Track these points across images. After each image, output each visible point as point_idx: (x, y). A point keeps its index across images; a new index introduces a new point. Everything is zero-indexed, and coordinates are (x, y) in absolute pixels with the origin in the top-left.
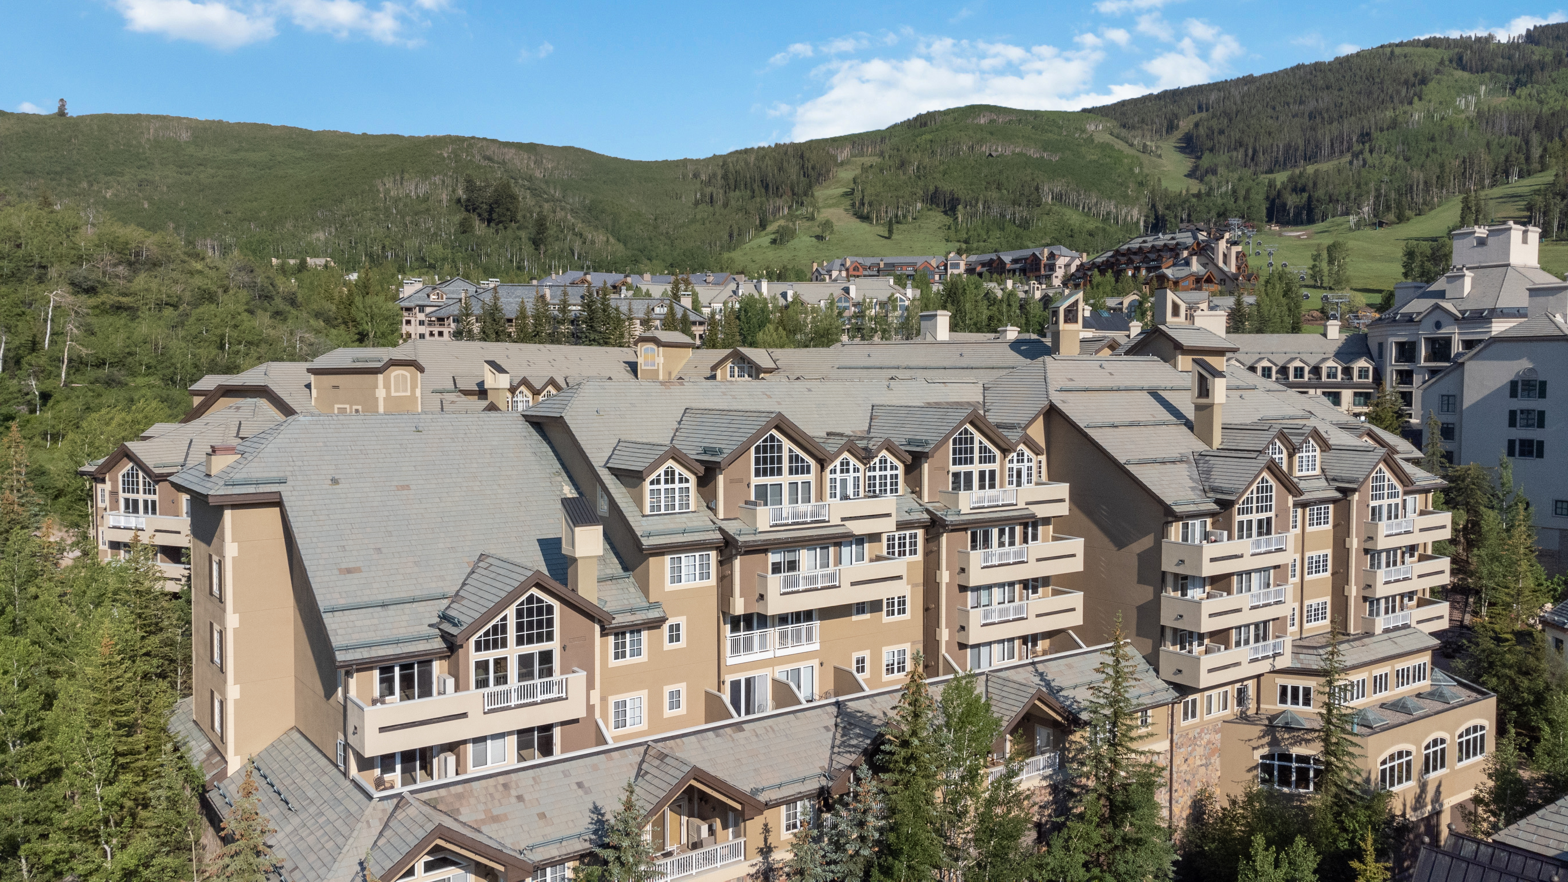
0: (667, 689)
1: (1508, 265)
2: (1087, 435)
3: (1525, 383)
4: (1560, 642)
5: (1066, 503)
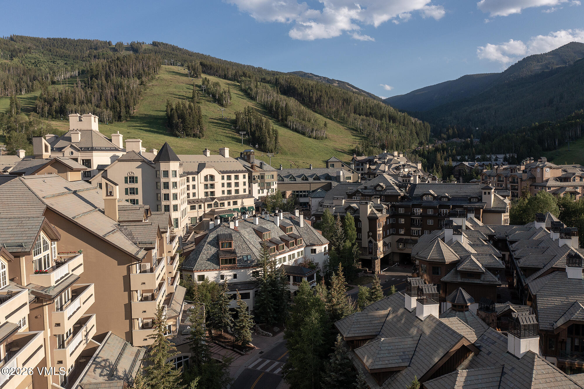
1: (92, 130)
2: (77, 223)
3: (130, 178)
4: (191, 276)
5: (83, 265)
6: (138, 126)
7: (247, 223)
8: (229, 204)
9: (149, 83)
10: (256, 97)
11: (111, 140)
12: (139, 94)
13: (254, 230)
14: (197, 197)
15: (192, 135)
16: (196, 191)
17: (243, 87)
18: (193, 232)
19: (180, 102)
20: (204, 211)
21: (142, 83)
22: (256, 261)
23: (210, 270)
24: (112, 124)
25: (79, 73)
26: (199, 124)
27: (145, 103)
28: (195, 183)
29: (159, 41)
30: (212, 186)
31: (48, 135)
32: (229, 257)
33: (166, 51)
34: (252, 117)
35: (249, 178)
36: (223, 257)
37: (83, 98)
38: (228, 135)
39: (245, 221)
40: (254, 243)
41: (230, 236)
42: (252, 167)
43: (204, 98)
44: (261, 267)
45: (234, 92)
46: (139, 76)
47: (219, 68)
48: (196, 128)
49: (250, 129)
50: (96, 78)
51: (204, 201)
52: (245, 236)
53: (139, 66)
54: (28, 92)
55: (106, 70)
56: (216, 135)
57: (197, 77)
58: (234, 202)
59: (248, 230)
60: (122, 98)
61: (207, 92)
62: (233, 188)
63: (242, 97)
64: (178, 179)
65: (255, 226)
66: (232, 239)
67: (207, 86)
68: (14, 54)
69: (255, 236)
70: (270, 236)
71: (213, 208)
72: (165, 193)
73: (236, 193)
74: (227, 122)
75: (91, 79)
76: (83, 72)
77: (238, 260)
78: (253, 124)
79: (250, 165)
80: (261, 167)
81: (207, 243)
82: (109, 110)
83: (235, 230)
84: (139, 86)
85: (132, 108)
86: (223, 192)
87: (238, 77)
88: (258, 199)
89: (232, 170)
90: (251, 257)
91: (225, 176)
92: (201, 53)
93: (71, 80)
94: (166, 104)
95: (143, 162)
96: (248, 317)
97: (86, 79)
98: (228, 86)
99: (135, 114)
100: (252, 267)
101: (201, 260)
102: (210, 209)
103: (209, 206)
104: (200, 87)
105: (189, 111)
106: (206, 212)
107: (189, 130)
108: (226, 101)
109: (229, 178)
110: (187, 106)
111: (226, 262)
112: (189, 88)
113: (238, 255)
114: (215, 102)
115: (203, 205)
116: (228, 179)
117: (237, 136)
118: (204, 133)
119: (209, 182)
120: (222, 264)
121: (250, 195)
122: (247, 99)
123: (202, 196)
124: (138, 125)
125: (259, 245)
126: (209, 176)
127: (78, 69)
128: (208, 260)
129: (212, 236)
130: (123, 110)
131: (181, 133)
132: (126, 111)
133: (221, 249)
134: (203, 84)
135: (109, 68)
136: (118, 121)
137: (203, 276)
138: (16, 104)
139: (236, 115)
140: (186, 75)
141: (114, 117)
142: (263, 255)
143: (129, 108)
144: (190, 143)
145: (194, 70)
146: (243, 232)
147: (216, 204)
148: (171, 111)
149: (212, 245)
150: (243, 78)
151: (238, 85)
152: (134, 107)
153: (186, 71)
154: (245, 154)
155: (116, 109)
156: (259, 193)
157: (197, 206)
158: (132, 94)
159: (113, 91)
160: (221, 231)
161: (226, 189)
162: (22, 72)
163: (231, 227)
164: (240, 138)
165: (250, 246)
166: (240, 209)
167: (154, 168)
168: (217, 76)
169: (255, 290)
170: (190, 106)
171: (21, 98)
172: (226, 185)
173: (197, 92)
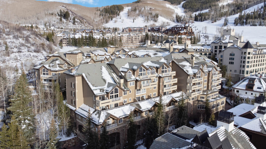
0: (130, 98)
1: (230, 35)
2: (178, 65)
4: (234, 90)
5: (175, 74)
41: (255, 79)
64: (251, 56)
111: (249, 88)
133: (249, 83)
165: (263, 84)
167: (241, 51)
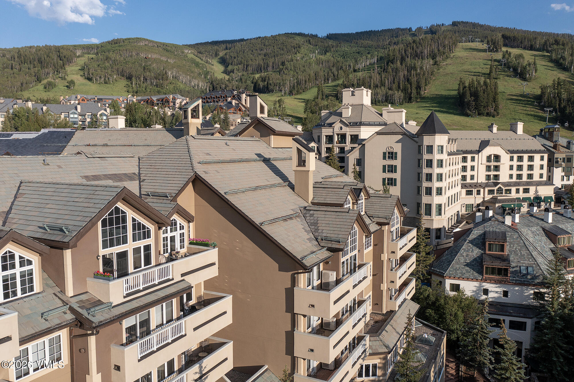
1: (363, 105)
2: (228, 201)
3: (389, 153)
4: (441, 282)
5: (217, 266)
6: (428, 107)
7: (533, 219)
8: (518, 191)
9: (443, 63)
10: (570, 68)
11: (381, 115)
12: (432, 74)
13: (544, 230)
14: (475, 181)
15: (485, 114)
16: (475, 173)
17: (554, 56)
18: (465, 222)
19: (475, 79)
20: (484, 198)
21: (435, 63)
22: (541, 277)
23: (468, 279)
24: (402, 106)
25: (377, 59)
26: (494, 102)
27: (436, 83)
28: (475, 164)
29: (459, 21)
30: (497, 168)
31: (324, 111)
32: (498, 265)
33: (466, 29)
34: (562, 90)
35: (549, 160)
36: (488, 263)
37: (378, 82)
38: (529, 113)
39: (532, 215)
40: (541, 249)
41: (504, 236)
42: (555, 147)
43: (503, 73)
44: (548, 288)
45: (541, 63)
46: (433, 56)
47: (525, 39)
48: (491, 106)
49: (559, 105)
50: (391, 63)
51: (484, 186)
52: (527, 237)
53: (434, 47)
54: (334, 80)
55: (402, 54)
56: (513, 113)
57: (497, 51)
58: (524, 189)
59: (534, 229)
60: (414, 80)
61: (507, 66)
62: (525, 172)
63: (552, 69)
64: (444, 157)
65: (545, 225)
66: (505, 240)
67: (508, 59)
68: (328, 49)
69: (545, 238)
70: (569, 241)
71: (495, 195)
72: (427, 172)
73: (528, 178)
74: (529, 98)
75: (387, 64)
76: (381, 58)
77: (512, 272)
78: (564, 99)
79: (552, 144)
80: (568, 147)
81: (467, 241)
82: (400, 91)
83: (513, 228)
84: (432, 66)
85: (422, 89)
86: (511, 176)
87: (548, 46)
88: (560, 187)
89: (525, 149)
90: (534, 271)
91: (515, 156)
92: (505, 26)
93: (369, 68)
94: (458, 82)
95: (405, 136)
96: (516, 365)
97: (383, 64)
98: (533, 57)
99: (426, 94)
100: (534, 285)
101: (457, 263)
102: (491, 196)
103: (491, 192)
104: (499, 61)
105: (484, 87)
106: (486, 199)
107: (482, 108)
108: (529, 75)
109: (520, 159)
110: (482, 83)
111: (493, 271)
112: (486, 63)
113: (513, 264)
114: (515, 76)
115: (482, 190)
116: (518, 161)
117: (541, 113)
118: (499, 112)
119: (493, 164)
120: (486, 273)
121: (550, 181)
122: (559, 71)
123: (482, 179)
124: (428, 105)
125: (550, 253)
126: (493, 156)
127: (377, 56)
128: (467, 265)
129: (476, 233)
130: (414, 91)
131: (473, 112)
132: (417, 93)
133: (487, 252)
134: (503, 57)
135: (405, 52)
136: (408, 102)
137: (458, 286)
138: (322, 91)
139: (542, 89)
140: (484, 51)
141: (405, 98)
142: (553, 271)
143: (420, 89)
144: (482, 122)
145: (494, 44)
146: (525, 231)
147: (500, 191)
148: (463, 89)
149: (475, 245)
150: (555, 47)
151: (548, 56)
152: (425, 88)
153: (485, 46)
154: (547, 130)
155: (407, 90)
156: (563, 180)
157: (475, 191)
158: (424, 74)
159: (406, 73)
160: (489, 227)
161: (515, 172)
162: (332, 65)
163: (506, 223)
164: (545, 115)
165: (534, 254)
166: (532, 198)
167: (417, 143)
168: (521, 47)
169: (535, 320)
170: (485, 83)
171: (327, 86)
172: (515, 168)
173: (495, 67)
